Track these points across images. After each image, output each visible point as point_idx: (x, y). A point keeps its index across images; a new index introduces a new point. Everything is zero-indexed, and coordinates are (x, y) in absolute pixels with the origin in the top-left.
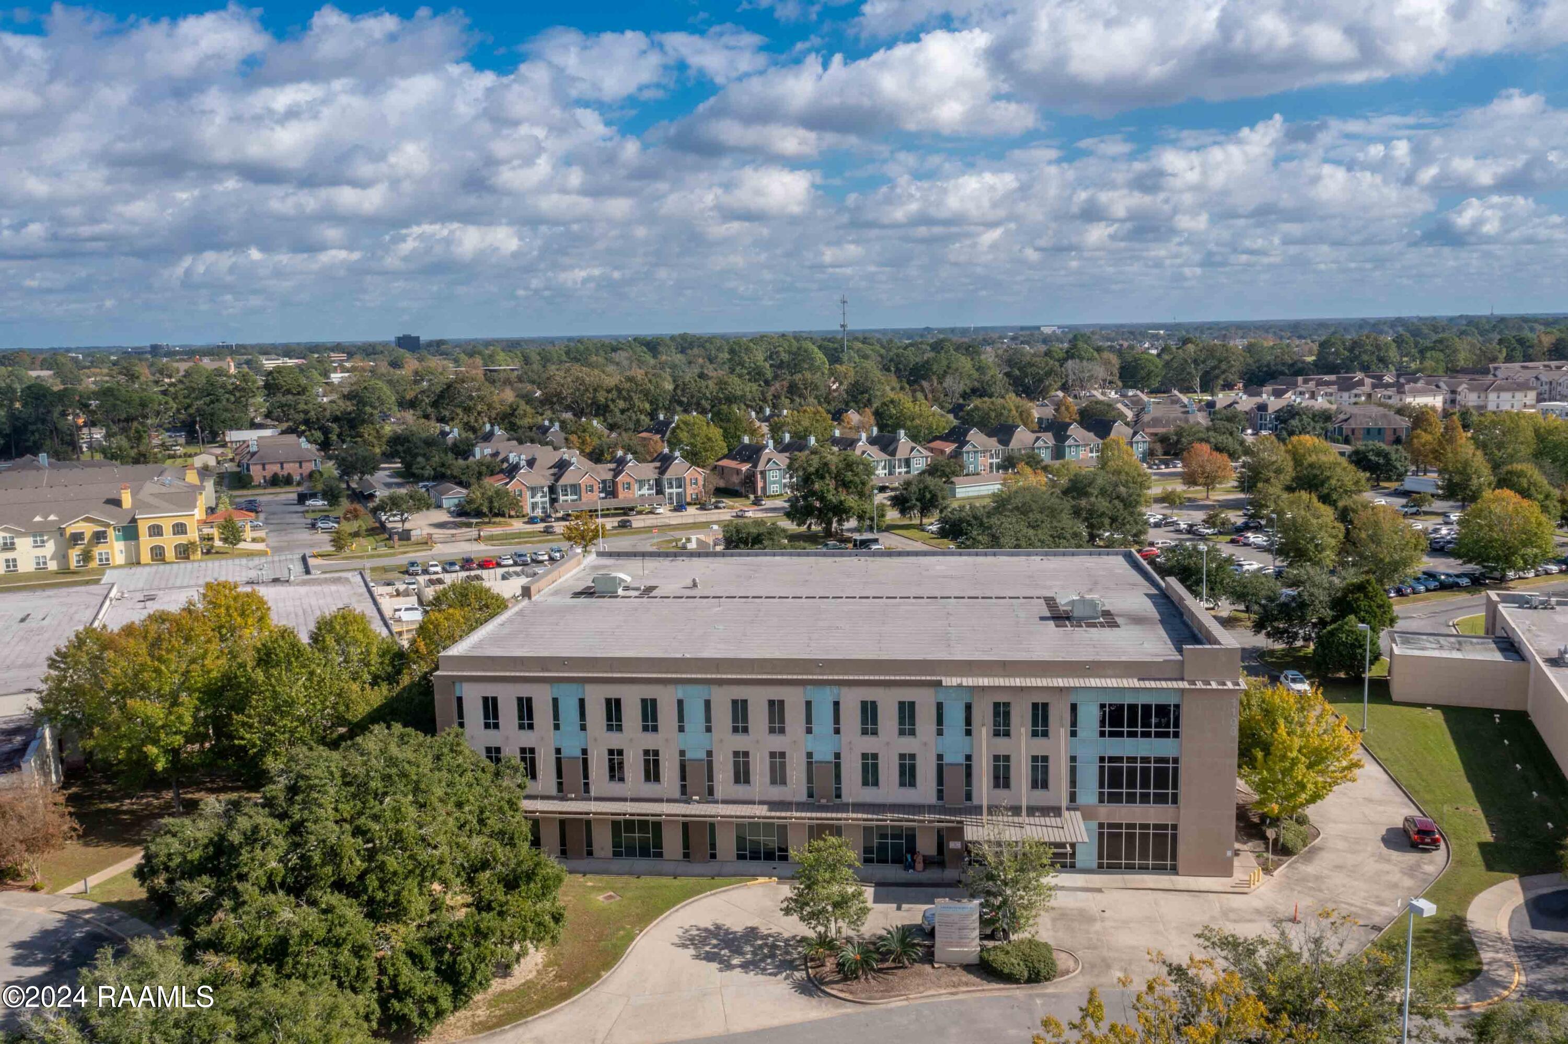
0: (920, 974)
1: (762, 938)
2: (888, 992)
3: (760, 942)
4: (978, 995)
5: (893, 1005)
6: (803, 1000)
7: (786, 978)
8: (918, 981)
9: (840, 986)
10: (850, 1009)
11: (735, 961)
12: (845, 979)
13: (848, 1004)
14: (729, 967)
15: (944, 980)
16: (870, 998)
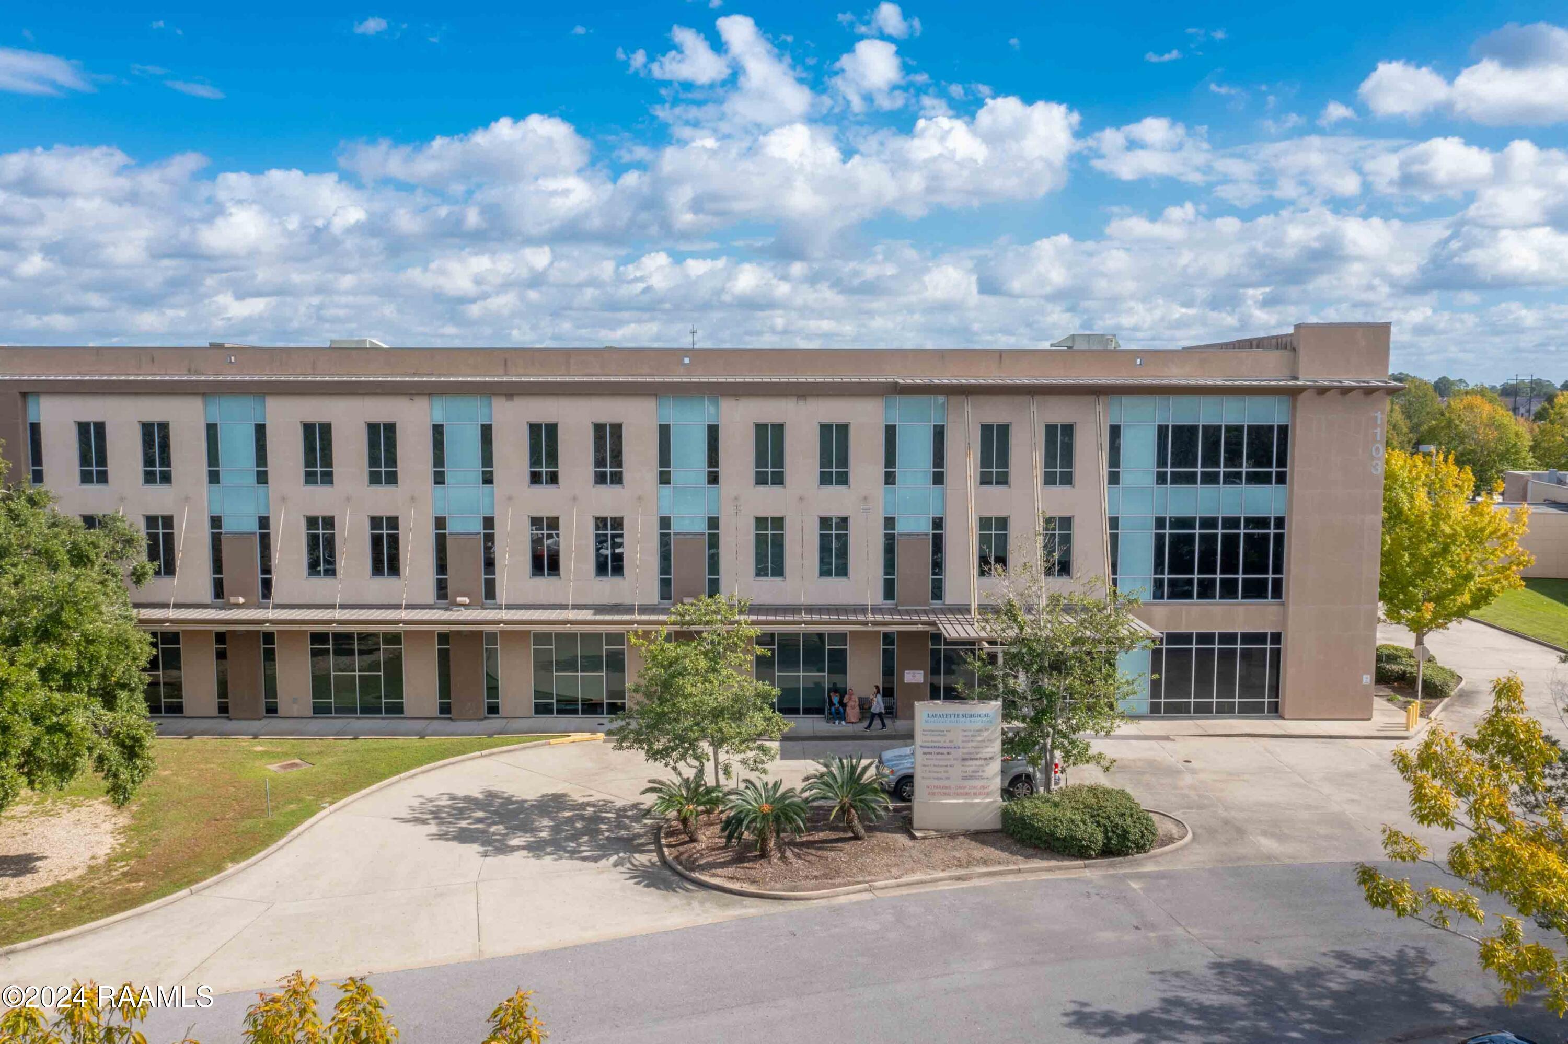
0: (887, 849)
1: (573, 807)
2: (830, 876)
3: (567, 814)
4: (1010, 879)
5: (842, 900)
6: (652, 897)
7: (615, 865)
8: (886, 859)
9: (730, 871)
10: (752, 909)
11: (516, 841)
12: (739, 859)
13: (748, 901)
14: (503, 849)
15: (938, 855)
16: (794, 889)
